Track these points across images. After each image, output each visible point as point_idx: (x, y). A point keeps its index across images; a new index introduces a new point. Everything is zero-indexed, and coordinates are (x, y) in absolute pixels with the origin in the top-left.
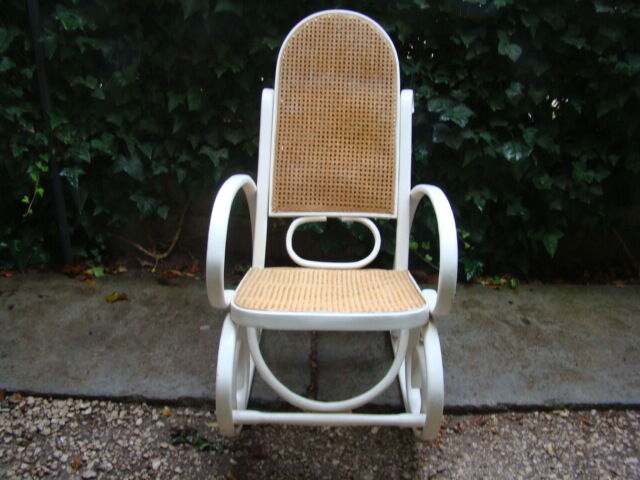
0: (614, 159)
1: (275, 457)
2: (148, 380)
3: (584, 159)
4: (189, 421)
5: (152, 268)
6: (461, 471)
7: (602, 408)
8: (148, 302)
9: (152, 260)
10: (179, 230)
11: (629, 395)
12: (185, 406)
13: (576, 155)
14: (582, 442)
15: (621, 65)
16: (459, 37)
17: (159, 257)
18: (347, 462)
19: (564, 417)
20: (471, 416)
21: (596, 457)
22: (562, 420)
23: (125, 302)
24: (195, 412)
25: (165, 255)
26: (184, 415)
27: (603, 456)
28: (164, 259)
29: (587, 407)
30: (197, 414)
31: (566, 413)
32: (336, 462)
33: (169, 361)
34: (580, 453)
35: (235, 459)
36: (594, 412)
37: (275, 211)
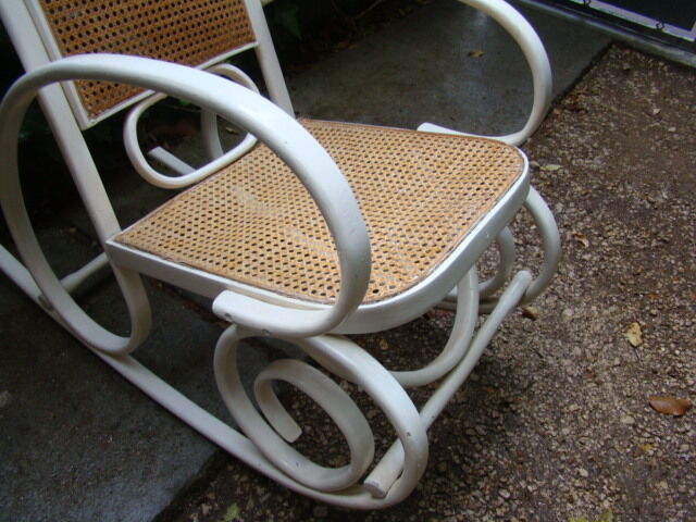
37: (92, 113)
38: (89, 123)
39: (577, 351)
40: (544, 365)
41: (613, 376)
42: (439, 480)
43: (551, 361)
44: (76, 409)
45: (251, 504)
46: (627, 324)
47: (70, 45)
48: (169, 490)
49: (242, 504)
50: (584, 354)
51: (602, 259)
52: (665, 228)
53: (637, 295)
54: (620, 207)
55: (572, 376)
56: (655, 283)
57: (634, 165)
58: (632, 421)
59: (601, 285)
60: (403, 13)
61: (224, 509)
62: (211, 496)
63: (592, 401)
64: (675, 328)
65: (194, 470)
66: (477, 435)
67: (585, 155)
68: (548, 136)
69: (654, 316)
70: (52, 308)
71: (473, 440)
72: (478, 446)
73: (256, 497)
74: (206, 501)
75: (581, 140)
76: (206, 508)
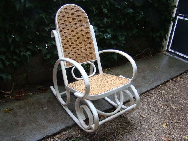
0: (126, 34)
1: (96, 133)
2: (45, 130)
3: (119, 35)
4: (67, 135)
5: (9, 96)
6: (135, 116)
7: (148, 91)
8: (20, 108)
9: (8, 94)
10: (14, 81)
11: (151, 86)
12: (62, 132)
13: (118, 34)
14: (150, 100)
15: (127, 11)
16: (92, 8)
17: (10, 92)
18: (113, 126)
19: (143, 96)
20: (127, 104)
21: (155, 101)
22: (143, 97)
23: (12, 110)
24: (66, 132)
25: (11, 91)
26: (64, 134)
27: (156, 101)
28: (11, 92)
29: (146, 92)
30: (67, 132)
31: (143, 95)
32: (110, 127)
33: (46, 122)
34: (152, 102)
35: (88, 138)
36: (147, 93)
37: (67, 66)
38: (66, 68)
39: (150, 125)
40: (141, 126)
41: (156, 131)
42: (111, 138)
43: (143, 125)
44: (56, 112)
45: (77, 132)
46: (164, 123)
47: (66, 56)
48: (65, 126)
49: (76, 132)
50: (151, 126)
51: (165, 110)
52: (184, 107)
53: (170, 118)
54: (175, 102)
55: (146, 129)
56: (175, 117)
57: (184, 94)
58: (156, 139)
59: (162, 115)
60: (144, 57)
61: (73, 132)
62: (72, 129)
63: (148, 134)
64: (175, 126)
65: (70, 125)
66: (121, 133)
67: (173, 90)
68: (166, 86)
69: (172, 123)
70: (57, 97)
71: (120, 134)
72: (121, 135)
73: (79, 132)
74: (70, 130)
75: (173, 87)
76: (70, 131)
